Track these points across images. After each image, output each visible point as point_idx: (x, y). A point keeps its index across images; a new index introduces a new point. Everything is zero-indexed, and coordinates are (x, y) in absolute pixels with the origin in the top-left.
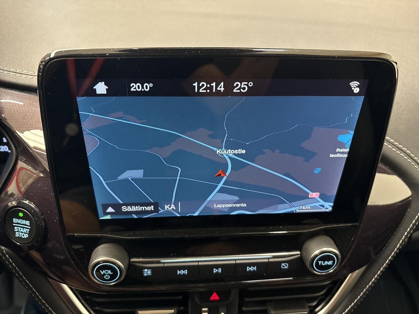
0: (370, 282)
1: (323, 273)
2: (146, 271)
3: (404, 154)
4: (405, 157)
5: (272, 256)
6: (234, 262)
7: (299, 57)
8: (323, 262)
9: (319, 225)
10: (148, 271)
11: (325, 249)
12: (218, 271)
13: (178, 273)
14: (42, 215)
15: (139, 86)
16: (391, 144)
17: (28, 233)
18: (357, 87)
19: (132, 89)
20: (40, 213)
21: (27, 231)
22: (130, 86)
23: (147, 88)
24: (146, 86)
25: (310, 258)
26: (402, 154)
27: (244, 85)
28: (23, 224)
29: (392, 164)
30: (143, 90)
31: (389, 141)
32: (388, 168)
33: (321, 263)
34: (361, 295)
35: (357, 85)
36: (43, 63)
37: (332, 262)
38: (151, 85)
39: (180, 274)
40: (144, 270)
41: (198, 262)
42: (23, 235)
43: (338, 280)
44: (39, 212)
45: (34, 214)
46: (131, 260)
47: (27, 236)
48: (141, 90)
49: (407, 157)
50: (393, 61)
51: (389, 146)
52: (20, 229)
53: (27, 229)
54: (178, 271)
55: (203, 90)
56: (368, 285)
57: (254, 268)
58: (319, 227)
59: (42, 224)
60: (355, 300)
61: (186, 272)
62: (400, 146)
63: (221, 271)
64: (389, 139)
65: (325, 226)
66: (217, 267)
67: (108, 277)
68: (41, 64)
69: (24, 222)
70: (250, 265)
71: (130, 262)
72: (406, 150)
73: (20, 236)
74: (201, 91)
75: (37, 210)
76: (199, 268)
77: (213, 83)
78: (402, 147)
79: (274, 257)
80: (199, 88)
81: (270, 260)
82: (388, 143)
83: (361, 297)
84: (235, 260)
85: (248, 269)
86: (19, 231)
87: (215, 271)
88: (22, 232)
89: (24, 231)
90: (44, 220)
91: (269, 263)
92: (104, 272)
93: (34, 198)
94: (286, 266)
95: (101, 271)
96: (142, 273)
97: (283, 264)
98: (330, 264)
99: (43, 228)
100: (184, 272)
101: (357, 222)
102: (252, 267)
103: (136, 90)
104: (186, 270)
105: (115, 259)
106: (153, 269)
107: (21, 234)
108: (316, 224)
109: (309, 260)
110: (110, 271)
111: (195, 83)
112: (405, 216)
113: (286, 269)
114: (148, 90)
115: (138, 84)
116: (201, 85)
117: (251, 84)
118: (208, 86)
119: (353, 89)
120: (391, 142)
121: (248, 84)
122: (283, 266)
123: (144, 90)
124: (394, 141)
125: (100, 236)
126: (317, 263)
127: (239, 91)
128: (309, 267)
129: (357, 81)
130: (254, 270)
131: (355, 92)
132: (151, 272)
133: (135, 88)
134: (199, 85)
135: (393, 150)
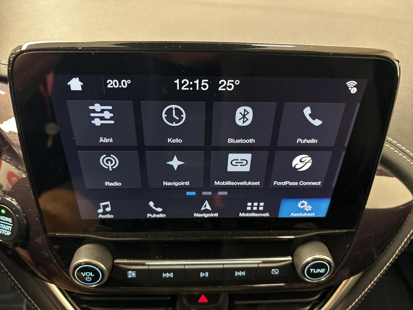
0: (366, 289)
1: (315, 281)
2: (130, 273)
3: (406, 157)
4: (408, 160)
5: (261, 261)
6: (222, 266)
7: (291, 53)
8: (315, 270)
9: (313, 231)
10: (132, 273)
11: (318, 256)
12: (205, 275)
13: (164, 276)
14: (24, 212)
15: (115, 83)
16: (394, 145)
17: (10, 230)
18: (354, 87)
19: (109, 86)
20: (21, 211)
21: (9, 229)
22: (107, 82)
23: (124, 85)
24: (124, 83)
25: (302, 265)
26: (405, 156)
27: (230, 82)
28: (5, 221)
29: (394, 167)
30: (120, 87)
31: (391, 142)
32: (389, 170)
33: (313, 271)
34: (356, 301)
35: (354, 85)
36: (13, 56)
37: (324, 270)
38: (129, 82)
39: (165, 277)
40: (128, 272)
41: (185, 265)
42: (6, 233)
43: (332, 287)
44: (20, 209)
45: (16, 211)
46: (115, 261)
47: (10, 234)
48: (119, 87)
49: (410, 160)
50: (394, 59)
51: (391, 148)
52: (3, 226)
53: (10, 227)
54: (164, 273)
55: (185, 87)
56: (364, 291)
57: (243, 273)
58: (312, 232)
59: (24, 222)
60: (349, 307)
61: (171, 275)
62: (403, 148)
63: (208, 275)
64: (392, 140)
65: (319, 231)
66: (204, 270)
67: (90, 279)
68: (11, 56)
69: (7, 219)
70: (239, 270)
71: (114, 263)
72: (409, 152)
73: (3, 233)
74: (183, 88)
75: (19, 207)
76: (185, 272)
77: (196, 80)
78: (405, 149)
79: (264, 262)
80: (181, 85)
81: (260, 265)
82: (390, 144)
83: (356, 304)
84: (223, 264)
85: (237, 274)
86: (2, 228)
87: (202, 274)
88: (4, 229)
89: (7, 228)
90: (26, 217)
91: (258, 268)
92: (85, 274)
93: (16, 195)
94: (277, 272)
95: (82, 273)
96: (126, 275)
97: (273, 270)
98: (322, 272)
99: (25, 226)
100: (169, 275)
101: (353, 228)
102: (240, 272)
103: (113, 87)
104: (172, 273)
105: (97, 261)
106: (137, 271)
107: (4, 231)
108: (310, 229)
109: (301, 266)
110: (91, 273)
111: (176, 80)
112: (405, 222)
113: (276, 275)
114: (126, 86)
115: (114, 81)
116: (183, 82)
117: (237, 82)
118: (191, 83)
119: (350, 89)
120: (394, 143)
121: (234, 82)
122: (274, 272)
123: (122, 87)
124: (396, 143)
125: (83, 236)
126: (309, 271)
127: (225, 89)
128: (300, 274)
129: (354, 81)
130: (243, 276)
131: (352, 92)
132: (135, 274)
133: (112, 85)
134: (181, 83)
135: (395, 152)
